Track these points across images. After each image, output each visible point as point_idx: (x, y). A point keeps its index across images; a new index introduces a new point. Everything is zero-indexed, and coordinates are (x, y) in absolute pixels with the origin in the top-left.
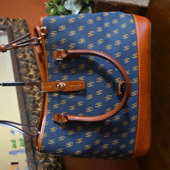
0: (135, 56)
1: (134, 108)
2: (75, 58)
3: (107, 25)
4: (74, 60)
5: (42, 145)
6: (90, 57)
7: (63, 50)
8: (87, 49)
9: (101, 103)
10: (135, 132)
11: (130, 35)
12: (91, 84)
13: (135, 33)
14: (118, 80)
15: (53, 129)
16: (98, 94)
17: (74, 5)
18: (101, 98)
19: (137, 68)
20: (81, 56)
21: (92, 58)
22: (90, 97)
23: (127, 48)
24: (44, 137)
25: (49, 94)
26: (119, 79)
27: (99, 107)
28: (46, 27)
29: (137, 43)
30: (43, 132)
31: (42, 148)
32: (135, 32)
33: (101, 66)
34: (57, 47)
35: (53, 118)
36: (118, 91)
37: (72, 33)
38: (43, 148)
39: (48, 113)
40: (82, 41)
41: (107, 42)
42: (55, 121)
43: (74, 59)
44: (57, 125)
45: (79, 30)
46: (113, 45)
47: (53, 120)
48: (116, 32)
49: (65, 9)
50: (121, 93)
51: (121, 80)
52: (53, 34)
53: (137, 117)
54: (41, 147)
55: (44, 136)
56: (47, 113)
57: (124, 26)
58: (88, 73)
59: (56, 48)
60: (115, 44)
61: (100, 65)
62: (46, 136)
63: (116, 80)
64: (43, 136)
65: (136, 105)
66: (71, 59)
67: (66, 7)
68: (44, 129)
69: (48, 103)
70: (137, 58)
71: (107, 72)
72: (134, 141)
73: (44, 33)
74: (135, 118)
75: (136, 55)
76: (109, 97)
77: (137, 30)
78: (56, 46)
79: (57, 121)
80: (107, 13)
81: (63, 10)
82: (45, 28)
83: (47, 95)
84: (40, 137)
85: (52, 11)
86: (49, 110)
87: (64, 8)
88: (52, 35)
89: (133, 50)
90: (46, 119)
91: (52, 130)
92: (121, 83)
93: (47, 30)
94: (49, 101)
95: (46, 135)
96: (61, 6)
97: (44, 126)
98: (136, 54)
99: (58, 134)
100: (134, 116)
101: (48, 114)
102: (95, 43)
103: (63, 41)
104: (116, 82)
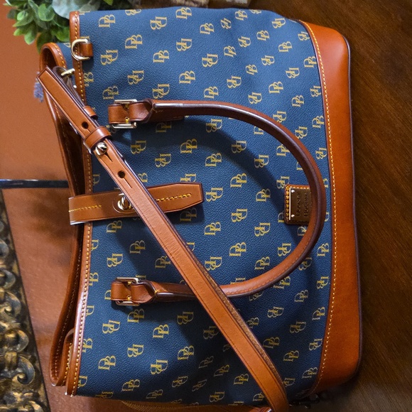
0: (318, 122)
1: (324, 255)
2: (168, 123)
3: (244, 42)
4: (168, 129)
5: (79, 375)
6: (212, 120)
7: (135, 101)
8: (201, 99)
9: (243, 243)
10: (325, 319)
11: (303, 70)
12: (216, 193)
13: (314, 65)
14: (284, 182)
15: (110, 327)
16: (234, 221)
17: (77, 6)
18: (244, 231)
19: (324, 152)
20: (187, 117)
21: (215, 122)
22: (213, 228)
23: (298, 101)
24: (85, 351)
25: (93, 226)
26: (286, 181)
27: (240, 255)
28: (88, 37)
29: (320, 90)
30: (81, 335)
31: (80, 381)
32: (315, 63)
33: (239, 144)
34: (117, 93)
35: (108, 295)
36: (285, 212)
37: (162, 56)
38: (83, 381)
39: (92, 280)
40: (188, 77)
41: (249, 84)
42: (113, 303)
43: (167, 127)
44: (120, 314)
45: (178, 50)
46: (265, 93)
47: (110, 299)
48: (268, 60)
49: (54, 15)
50: (293, 216)
51: (291, 183)
52: (108, 57)
53: (331, 280)
54: (79, 379)
55: (85, 346)
56: (90, 282)
57: (285, 47)
58: (206, 165)
59: (116, 97)
60: (270, 92)
61: (237, 142)
62: (90, 347)
63: (278, 181)
64: (83, 349)
65: (327, 248)
66: (159, 128)
67: (57, 10)
68: (83, 327)
69: (93, 253)
70: (324, 127)
71: (256, 160)
72: (319, 342)
73: (84, 56)
74: (325, 283)
75: (321, 120)
76: (264, 228)
77: (319, 58)
78: (115, 90)
79: (121, 302)
80: (243, 12)
81: (48, 16)
82: (86, 41)
83: (88, 230)
84: (75, 351)
85: (20, 17)
86: (96, 274)
87: (53, 11)
88: (104, 60)
89: (314, 106)
90: (86, 298)
91: (106, 329)
92: (293, 191)
93: (92, 46)
94: (93, 248)
95: (89, 343)
96: (43, 6)
97: (84, 319)
98: (322, 117)
99: (125, 337)
100: (324, 278)
101: (91, 284)
102: (222, 86)
103: (135, 77)
104: (279, 188)
